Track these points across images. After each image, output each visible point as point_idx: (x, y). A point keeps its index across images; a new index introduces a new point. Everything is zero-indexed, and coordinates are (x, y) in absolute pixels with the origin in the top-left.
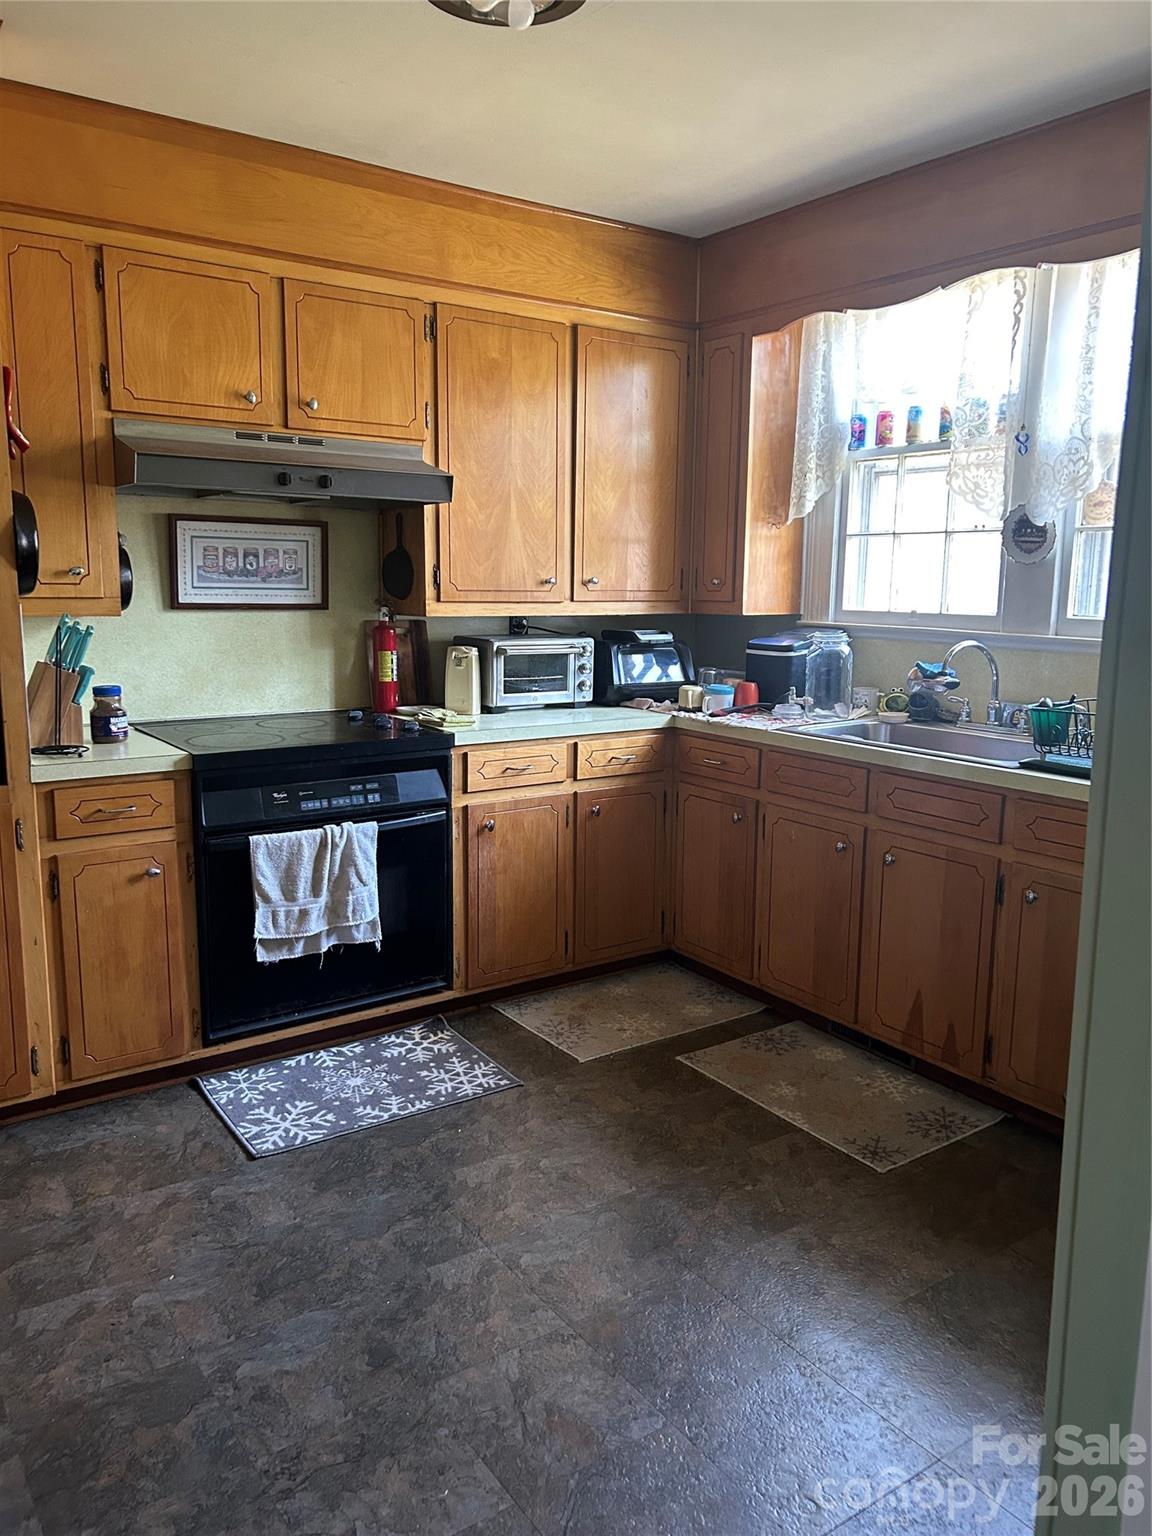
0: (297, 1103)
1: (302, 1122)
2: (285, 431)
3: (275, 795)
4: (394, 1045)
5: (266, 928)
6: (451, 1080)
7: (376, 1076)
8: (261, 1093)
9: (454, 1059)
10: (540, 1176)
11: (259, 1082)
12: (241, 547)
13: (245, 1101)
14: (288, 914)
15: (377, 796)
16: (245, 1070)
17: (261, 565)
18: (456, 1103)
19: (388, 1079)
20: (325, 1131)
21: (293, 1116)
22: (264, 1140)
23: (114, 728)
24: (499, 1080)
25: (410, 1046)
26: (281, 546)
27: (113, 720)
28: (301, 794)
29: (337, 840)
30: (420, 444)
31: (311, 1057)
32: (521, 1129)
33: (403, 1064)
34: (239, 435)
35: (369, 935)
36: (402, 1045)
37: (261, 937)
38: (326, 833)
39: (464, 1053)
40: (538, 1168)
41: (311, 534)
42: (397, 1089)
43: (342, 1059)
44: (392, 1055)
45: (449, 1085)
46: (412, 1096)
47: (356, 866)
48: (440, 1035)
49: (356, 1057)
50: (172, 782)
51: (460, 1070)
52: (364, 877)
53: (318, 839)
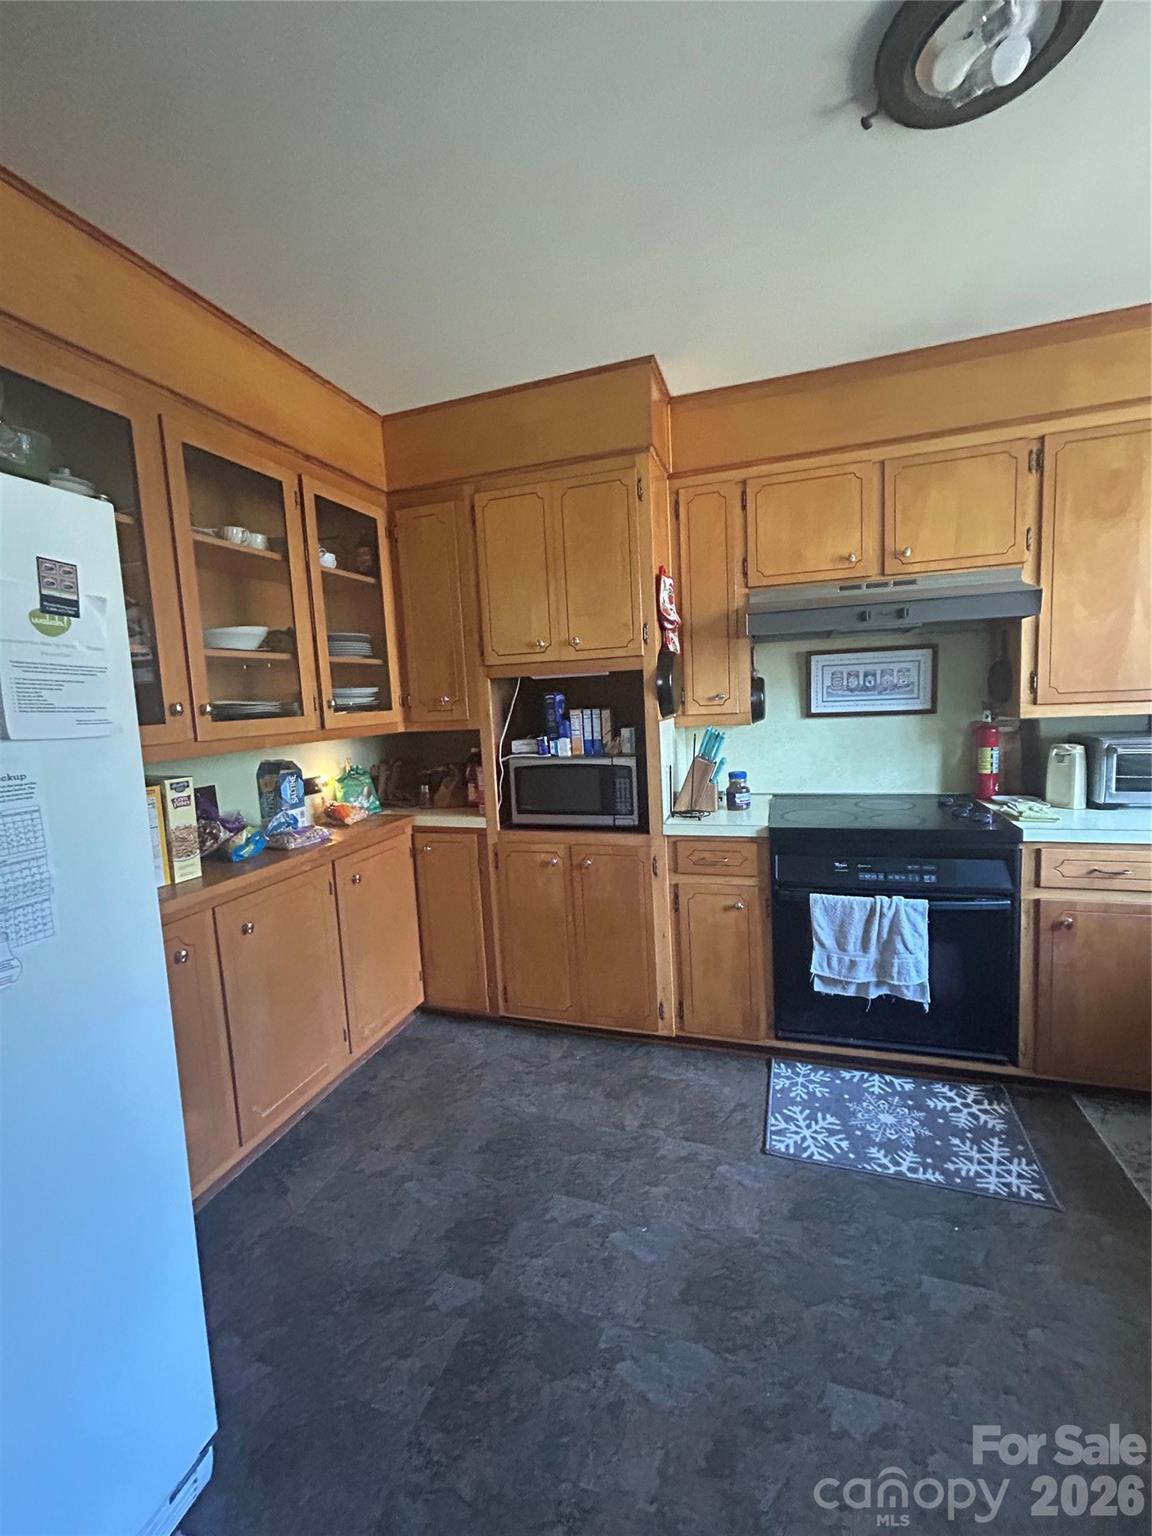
0: (828, 1116)
1: (819, 1137)
2: (882, 578)
3: (837, 864)
4: (943, 1097)
5: (822, 967)
6: (980, 1163)
7: (909, 1121)
8: (808, 1093)
9: (996, 1141)
10: (1021, 1349)
11: (812, 1082)
12: (862, 670)
13: (792, 1095)
14: (840, 961)
15: (933, 877)
16: (810, 1067)
17: (878, 681)
18: (970, 1192)
19: (917, 1130)
20: (832, 1157)
21: (817, 1128)
22: (782, 1138)
23: (738, 801)
24: (1034, 1190)
25: (957, 1104)
26: (896, 667)
27: (737, 795)
28: (860, 866)
29: (885, 910)
30: (1020, 566)
31: (865, 1077)
32: (1029, 1268)
33: (941, 1121)
34: (842, 588)
35: (918, 995)
36: (951, 1100)
37: (816, 972)
38: (875, 903)
39: (1010, 1139)
40: (1023, 1336)
41: (924, 656)
42: (921, 1146)
43: (890, 1091)
44: (936, 1106)
45: (974, 1168)
46: (929, 1160)
47: (902, 935)
48: (995, 1107)
49: (904, 1095)
50: (755, 845)
51: (995, 1156)
52: (910, 946)
53: (869, 907)
